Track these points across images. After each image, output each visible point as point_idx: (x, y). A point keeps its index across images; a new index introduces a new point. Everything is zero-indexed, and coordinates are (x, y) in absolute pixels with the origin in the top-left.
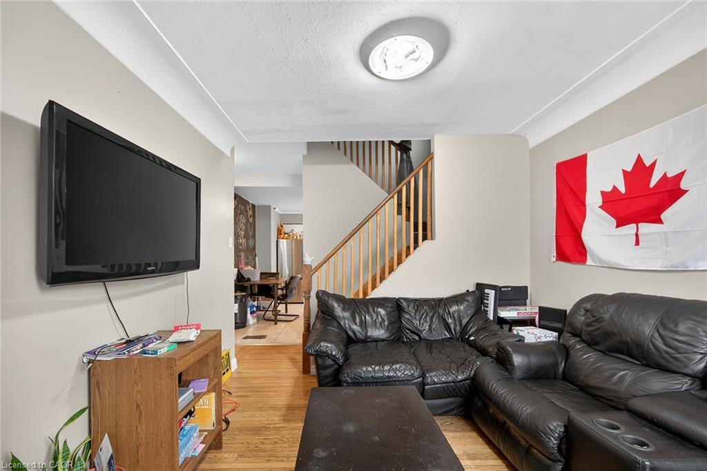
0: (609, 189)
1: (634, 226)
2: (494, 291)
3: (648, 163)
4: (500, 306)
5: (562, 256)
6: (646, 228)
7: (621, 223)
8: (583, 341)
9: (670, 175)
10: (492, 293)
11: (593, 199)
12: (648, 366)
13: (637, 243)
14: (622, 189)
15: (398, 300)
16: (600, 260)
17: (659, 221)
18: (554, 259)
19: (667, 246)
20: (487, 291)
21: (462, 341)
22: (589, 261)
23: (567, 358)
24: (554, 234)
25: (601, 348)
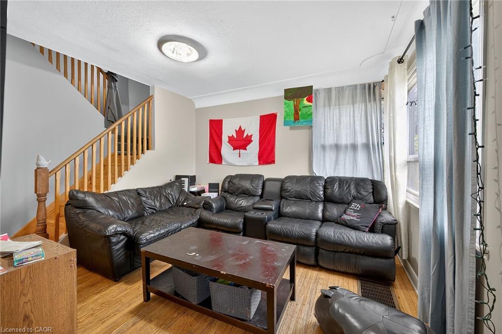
0: (231, 136)
1: (238, 150)
2: (187, 179)
3: (243, 129)
4: (190, 185)
5: (212, 161)
6: (242, 151)
7: (235, 149)
8: (230, 193)
9: (249, 135)
10: (186, 180)
11: (225, 139)
12: (250, 196)
13: (240, 156)
14: (235, 136)
15: (137, 190)
16: (228, 162)
17: (246, 149)
18: (208, 162)
19: (247, 158)
20: (182, 179)
21: (177, 206)
22: (223, 163)
23: (226, 201)
24: (208, 151)
25: (236, 194)
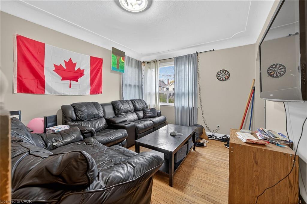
0: (58, 65)
1: (69, 81)
3: (74, 62)
6: (73, 82)
7: (63, 79)
13: (70, 87)
14: (64, 67)
17: (77, 81)
18: (16, 92)
19: (79, 88)
22: (46, 92)
